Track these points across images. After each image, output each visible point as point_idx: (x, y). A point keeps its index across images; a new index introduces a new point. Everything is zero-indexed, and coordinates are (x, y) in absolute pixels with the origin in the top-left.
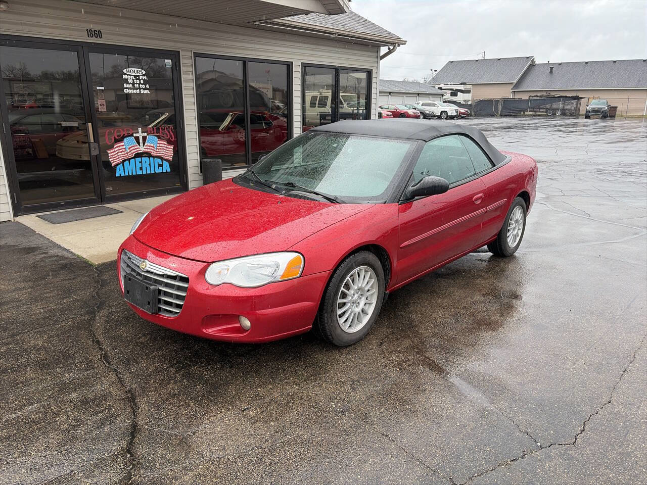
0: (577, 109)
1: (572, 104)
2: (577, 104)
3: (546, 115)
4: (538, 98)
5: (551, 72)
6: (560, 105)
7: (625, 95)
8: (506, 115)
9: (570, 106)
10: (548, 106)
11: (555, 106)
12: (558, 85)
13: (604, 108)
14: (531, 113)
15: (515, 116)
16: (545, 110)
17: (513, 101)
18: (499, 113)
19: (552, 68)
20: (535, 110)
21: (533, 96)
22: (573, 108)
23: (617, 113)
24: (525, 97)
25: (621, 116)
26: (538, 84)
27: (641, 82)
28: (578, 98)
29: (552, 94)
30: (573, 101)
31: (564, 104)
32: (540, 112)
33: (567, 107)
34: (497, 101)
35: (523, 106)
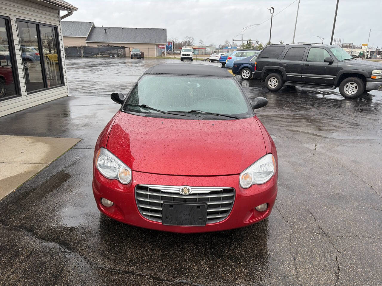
0: (124, 54)
1: (122, 51)
2: (124, 51)
3: (108, 57)
4: (103, 47)
5: (106, 32)
6: (115, 51)
7: (147, 47)
8: (87, 57)
9: (121, 52)
10: (109, 52)
11: (113, 52)
12: (111, 40)
13: (139, 53)
14: (100, 55)
15: (92, 57)
16: (108, 54)
17: (88, 48)
18: (83, 55)
19: (105, 30)
20: (103, 54)
21: (100, 46)
22: (122, 53)
23: (144, 56)
24: (95, 46)
25: (146, 58)
26: (99, 39)
27: (151, 40)
28: (124, 48)
29: (110, 45)
30: (122, 49)
31: (117, 51)
32: (105, 55)
33: (119, 53)
34: (80, 48)
35: (96, 51)
